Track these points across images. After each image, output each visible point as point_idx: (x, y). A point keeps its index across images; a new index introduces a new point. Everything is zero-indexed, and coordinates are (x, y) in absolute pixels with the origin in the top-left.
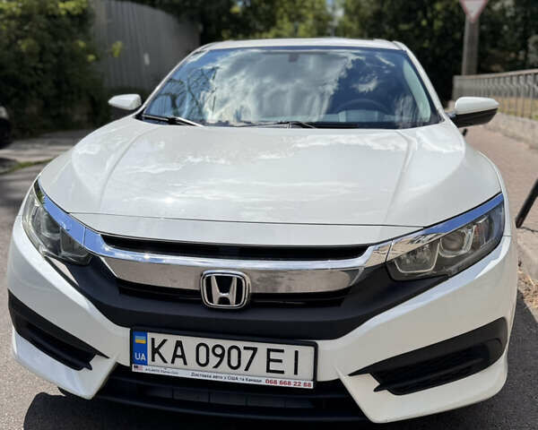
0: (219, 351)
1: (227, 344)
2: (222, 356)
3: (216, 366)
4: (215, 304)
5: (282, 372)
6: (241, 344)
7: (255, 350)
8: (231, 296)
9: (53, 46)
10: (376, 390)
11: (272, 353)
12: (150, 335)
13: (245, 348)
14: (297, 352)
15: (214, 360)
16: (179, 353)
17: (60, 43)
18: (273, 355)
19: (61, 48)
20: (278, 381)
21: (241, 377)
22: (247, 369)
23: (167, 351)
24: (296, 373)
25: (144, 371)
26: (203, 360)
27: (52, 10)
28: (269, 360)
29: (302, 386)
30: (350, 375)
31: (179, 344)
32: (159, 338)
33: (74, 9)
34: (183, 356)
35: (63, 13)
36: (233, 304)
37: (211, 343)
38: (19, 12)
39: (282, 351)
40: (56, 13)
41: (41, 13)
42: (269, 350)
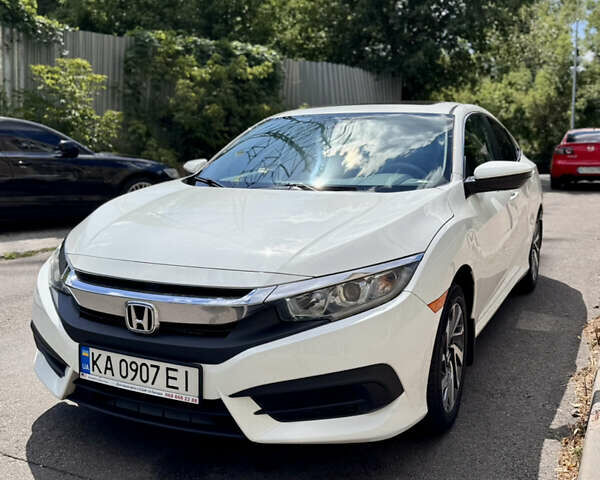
0: (134, 366)
1: (139, 361)
2: (136, 371)
3: (133, 379)
4: (135, 328)
5: (177, 388)
6: (149, 362)
7: (158, 368)
8: (145, 322)
9: (240, 109)
10: (257, 413)
11: (170, 372)
12: (91, 350)
13: (152, 366)
14: (186, 372)
15: (131, 374)
16: (109, 366)
17: (247, 106)
18: (171, 374)
19: (249, 111)
20: (173, 395)
21: (148, 390)
22: (153, 383)
23: (102, 363)
24: (187, 390)
25: (87, 378)
26: (124, 374)
27: (241, 74)
28: (168, 377)
29: (190, 402)
30: (231, 396)
31: (109, 358)
32: (97, 352)
33: (260, 74)
34: (111, 369)
35: (251, 77)
36: (146, 329)
37: (129, 359)
38: (208, 77)
39: (176, 370)
40: (244, 77)
41: (230, 78)
42: (168, 369)
